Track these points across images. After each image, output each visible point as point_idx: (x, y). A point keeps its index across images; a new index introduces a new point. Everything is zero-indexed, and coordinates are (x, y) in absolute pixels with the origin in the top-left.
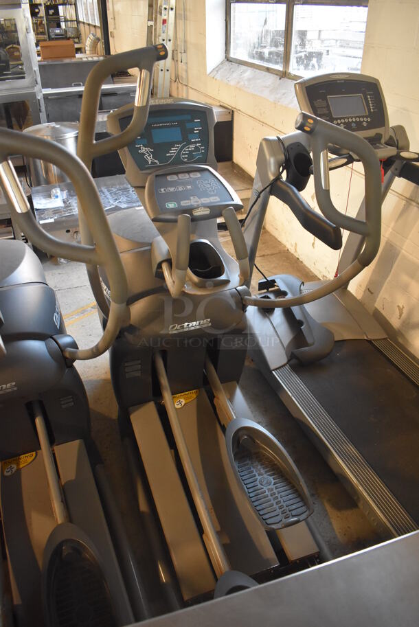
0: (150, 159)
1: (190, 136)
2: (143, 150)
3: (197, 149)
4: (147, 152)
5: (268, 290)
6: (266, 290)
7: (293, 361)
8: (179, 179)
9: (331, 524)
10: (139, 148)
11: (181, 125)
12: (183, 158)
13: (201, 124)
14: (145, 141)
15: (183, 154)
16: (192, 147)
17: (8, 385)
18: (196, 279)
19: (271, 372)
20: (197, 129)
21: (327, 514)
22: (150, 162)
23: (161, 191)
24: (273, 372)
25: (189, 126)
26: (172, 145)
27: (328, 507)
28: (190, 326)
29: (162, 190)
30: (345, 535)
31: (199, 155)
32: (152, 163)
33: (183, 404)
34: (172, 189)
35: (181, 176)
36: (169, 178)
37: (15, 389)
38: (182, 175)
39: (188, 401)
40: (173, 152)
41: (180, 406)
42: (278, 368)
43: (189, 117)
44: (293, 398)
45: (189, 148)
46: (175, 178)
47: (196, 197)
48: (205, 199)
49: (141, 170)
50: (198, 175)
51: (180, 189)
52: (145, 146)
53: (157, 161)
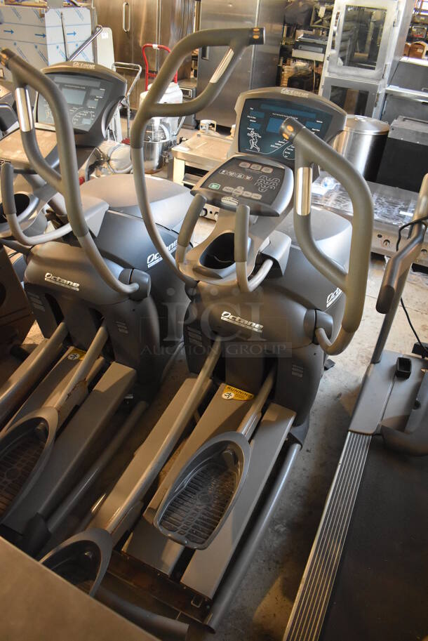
0: (253, 144)
2: (252, 134)
4: (255, 138)
5: (423, 357)
6: (420, 357)
7: (380, 438)
9: (263, 597)
10: (249, 131)
12: (285, 154)
13: (322, 127)
14: (258, 126)
17: (75, 284)
19: (348, 431)
20: (314, 131)
21: (269, 587)
22: (252, 146)
24: (349, 433)
27: (278, 582)
28: (242, 322)
29: (224, 171)
30: (264, 617)
32: (254, 149)
33: (230, 397)
34: (231, 174)
35: (253, 165)
36: (242, 164)
37: (78, 290)
38: (256, 166)
39: (237, 398)
41: (226, 398)
42: (358, 433)
43: (314, 116)
44: (339, 466)
46: (248, 166)
47: (243, 188)
48: (248, 193)
49: (239, 151)
50: (270, 171)
51: (240, 176)
52: (256, 131)
53: (258, 148)
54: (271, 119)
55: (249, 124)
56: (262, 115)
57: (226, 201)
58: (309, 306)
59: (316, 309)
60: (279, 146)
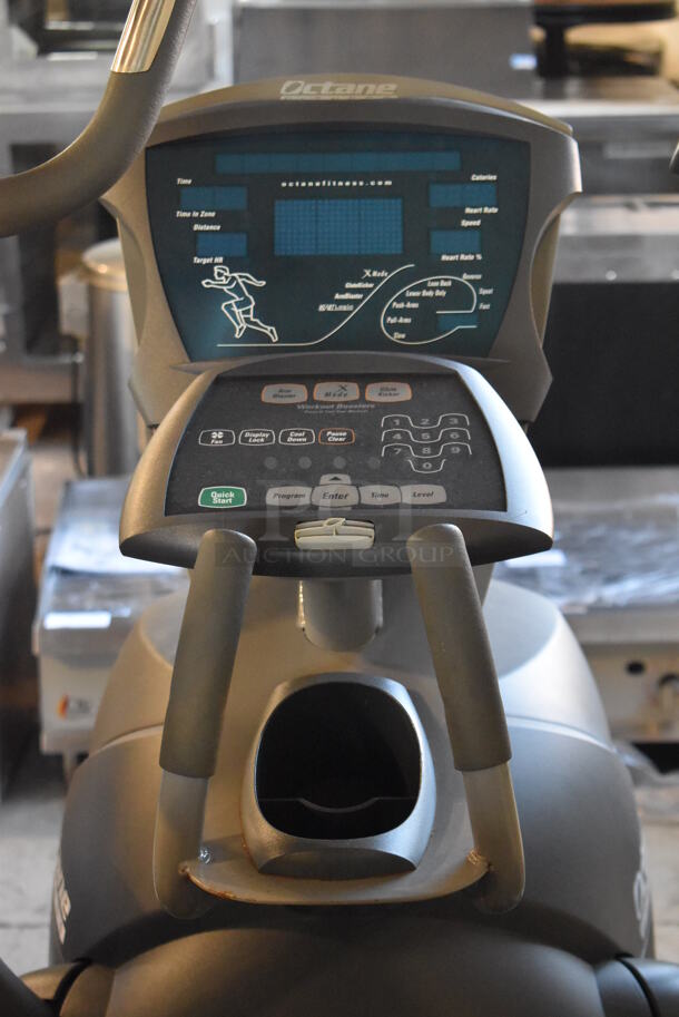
1: (437, 238)
2: (222, 278)
3: (458, 295)
4: (237, 290)
8: (311, 400)
10: (207, 271)
11: (410, 189)
12: (392, 328)
13: (499, 193)
15: (392, 312)
16: (438, 286)
18: (263, 833)
20: (474, 215)
22: (240, 327)
23: (207, 438)
25: (441, 196)
26: (352, 268)
29: (217, 435)
31: (464, 319)
32: (250, 335)
34: (257, 437)
35: (322, 391)
36: (269, 394)
38: (333, 387)
40: (349, 299)
43: (449, 161)
45: (423, 287)
46: (298, 393)
47: (346, 479)
48: (377, 489)
49: (192, 359)
50: (404, 393)
51: (296, 438)
52: (233, 264)
53: (268, 330)
54: (282, 209)
55: (194, 243)
56: (236, 199)
57: (313, 538)
58: (597, 950)
59: (621, 956)
60: (355, 303)
